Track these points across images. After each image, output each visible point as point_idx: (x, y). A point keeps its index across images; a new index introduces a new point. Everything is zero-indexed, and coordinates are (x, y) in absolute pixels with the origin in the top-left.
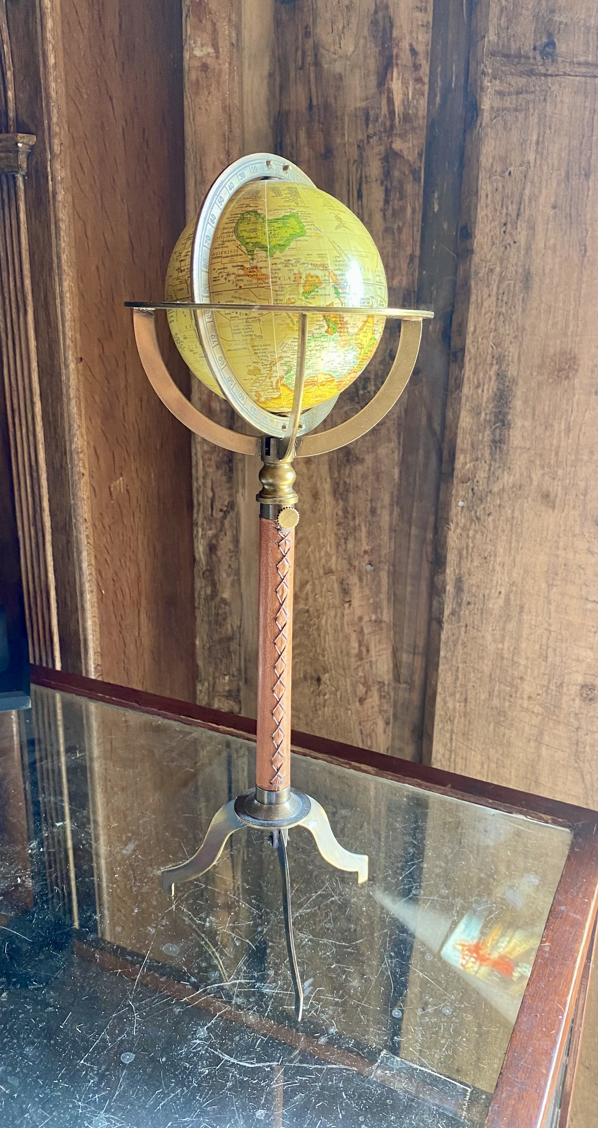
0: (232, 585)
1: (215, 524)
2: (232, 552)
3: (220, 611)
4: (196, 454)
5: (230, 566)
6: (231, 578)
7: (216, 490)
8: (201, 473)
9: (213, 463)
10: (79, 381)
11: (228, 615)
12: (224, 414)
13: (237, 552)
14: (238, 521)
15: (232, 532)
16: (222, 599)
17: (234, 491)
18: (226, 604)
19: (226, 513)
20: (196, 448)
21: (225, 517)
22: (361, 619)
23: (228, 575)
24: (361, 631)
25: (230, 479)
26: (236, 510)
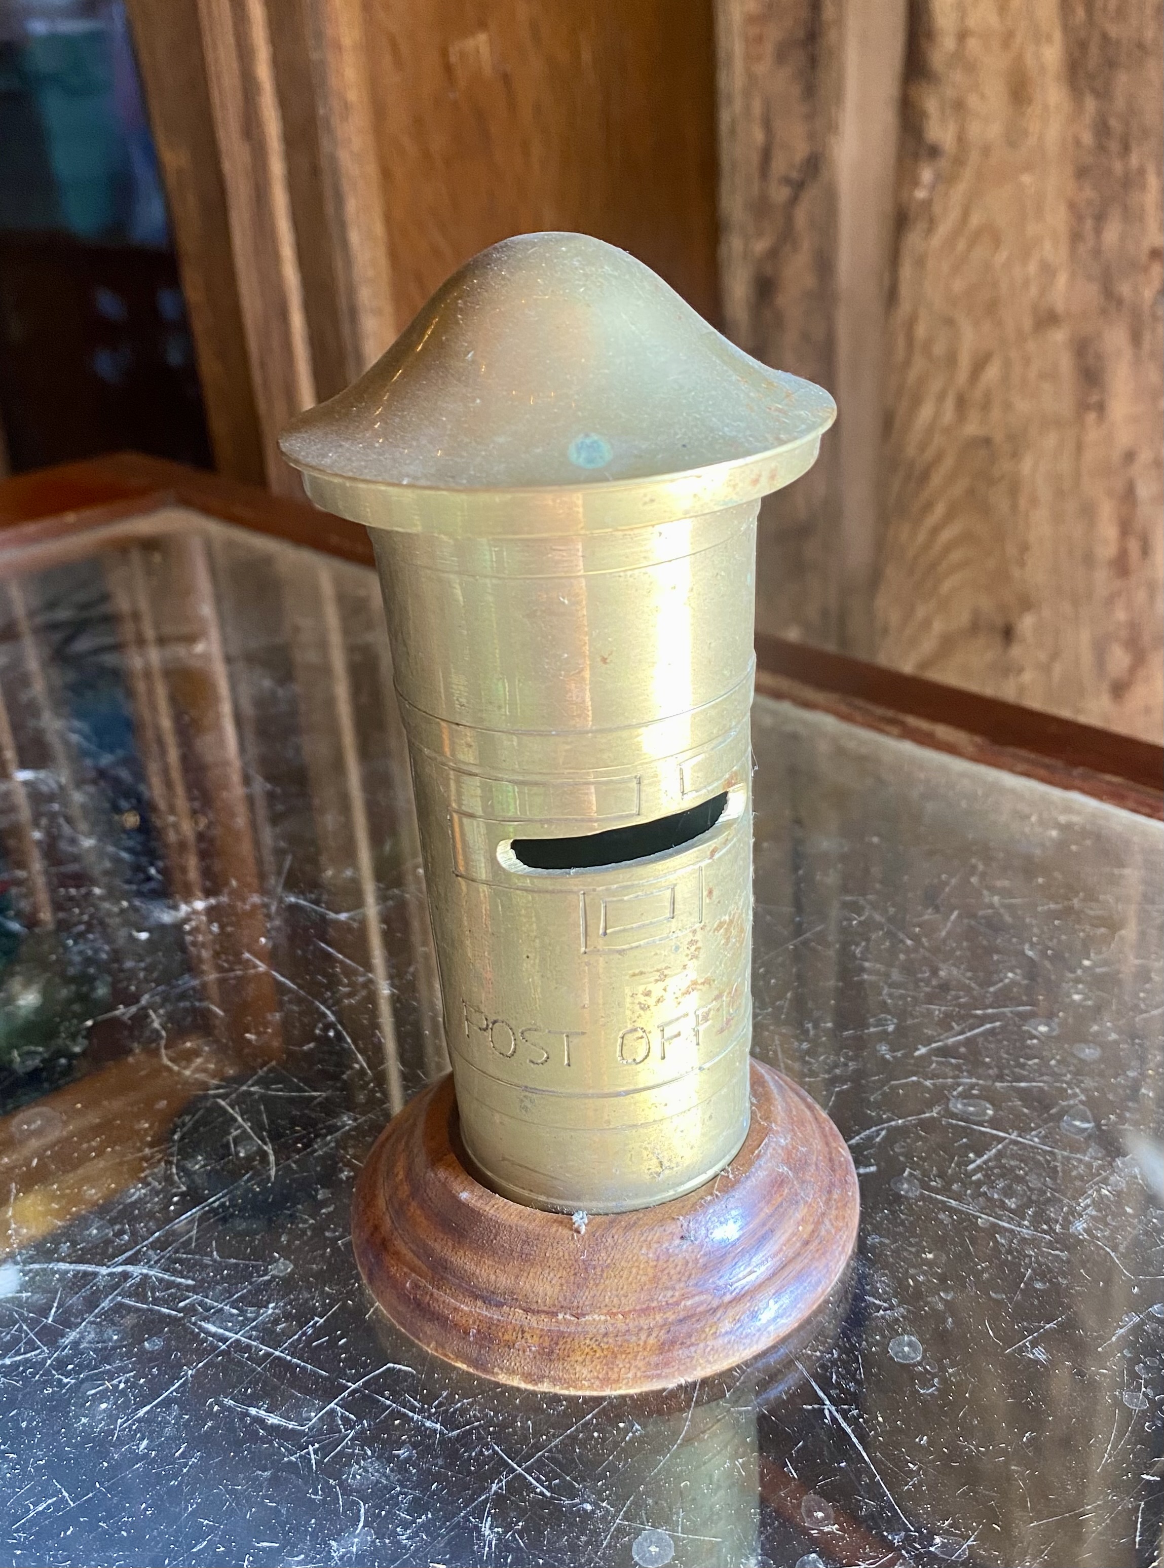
1: (773, 219)
4: (729, 31)
7: (773, 125)
8: (738, 81)
13: (828, 297)
14: (833, 212)
17: (820, 123)
19: (798, 187)
22: (1130, 457)
24: (1129, 496)
26: (823, 179)
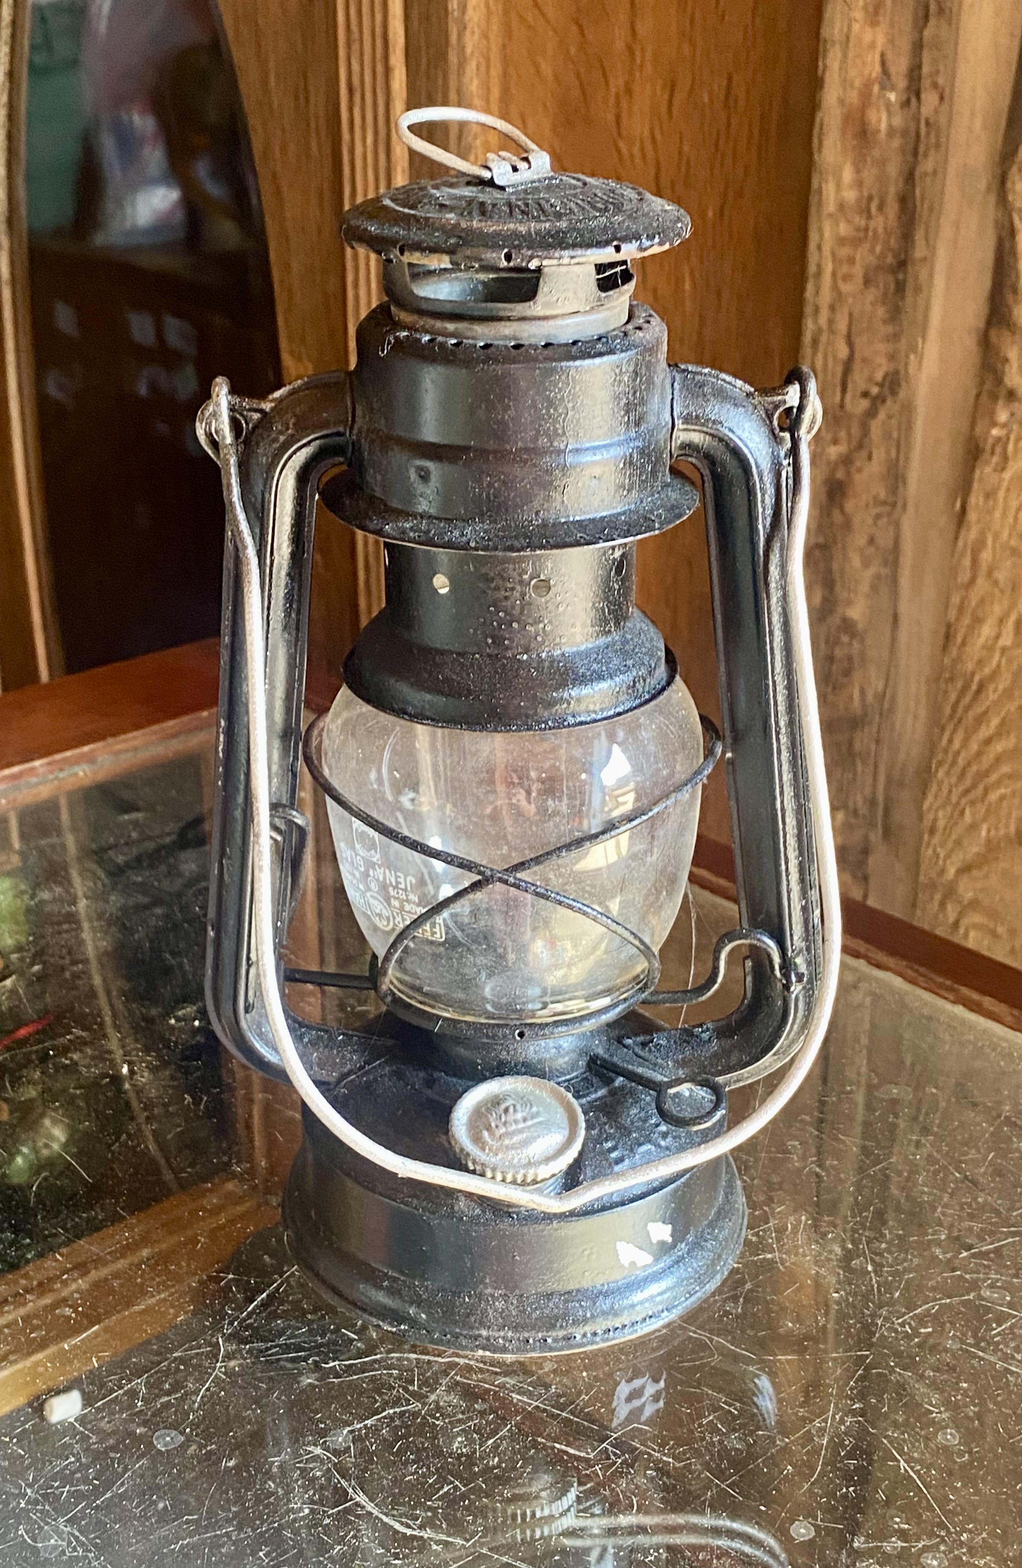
0: (874, 588)
1: (849, 429)
2: (884, 503)
3: (839, 653)
4: (819, 247)
5: (872, 541)
6: (872, 571)
7: (858, 341)
8: (826, 297)
9: (858, 271)
10: (489, 13)
11: (856, 660)
12: (896, 143)
13: (894, 505)
14: (908, 427)
15: (888, 452)
16: (845, 620)
17: (903, 344)
18: (853, 635)
19: (877, 401)
20: (820, 230)
21: (872, 413)
23: (866, 564)
25: (895, 314)
26: (902, 394)
